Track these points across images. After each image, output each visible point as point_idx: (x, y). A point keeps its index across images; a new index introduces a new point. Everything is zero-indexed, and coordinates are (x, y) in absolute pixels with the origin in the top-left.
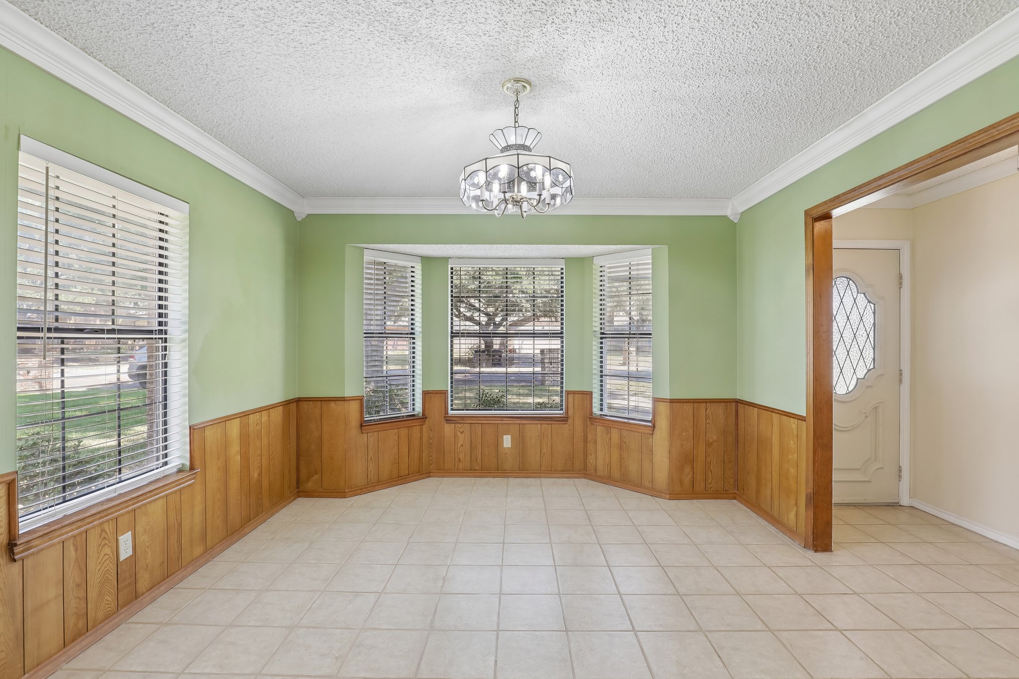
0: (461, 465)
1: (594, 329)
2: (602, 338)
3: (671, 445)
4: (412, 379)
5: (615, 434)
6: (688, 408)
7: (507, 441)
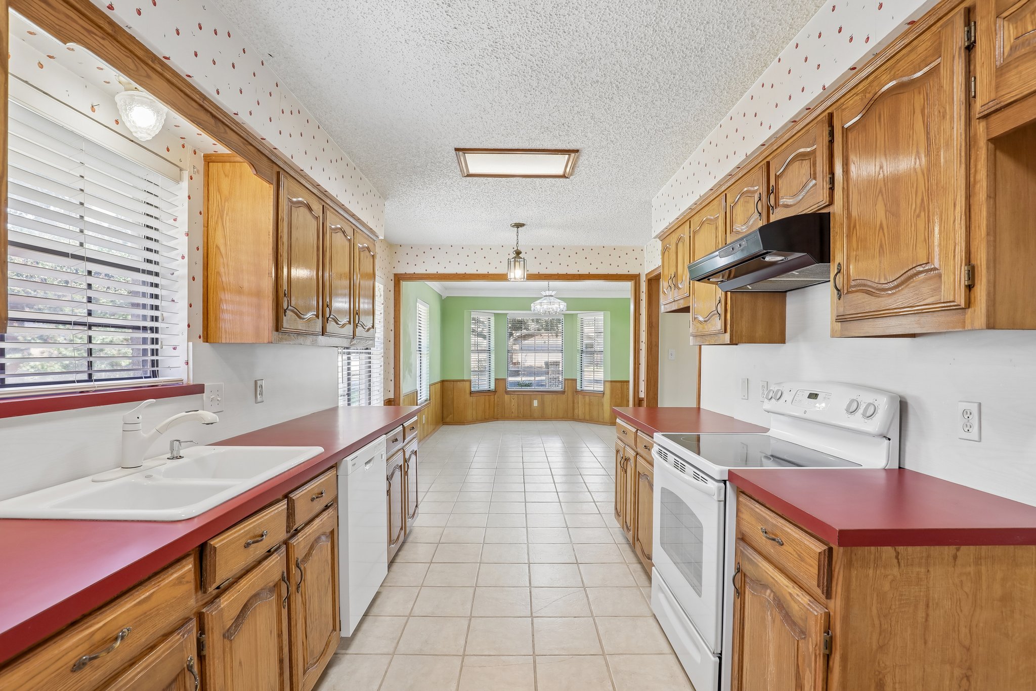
0: (513, 415)
1: (578, 349)
2: (582, 353)
3: (611, 401)
4: (489, 373)
5: (587, 398)
6: (619, 385)
7: (535, 403)
